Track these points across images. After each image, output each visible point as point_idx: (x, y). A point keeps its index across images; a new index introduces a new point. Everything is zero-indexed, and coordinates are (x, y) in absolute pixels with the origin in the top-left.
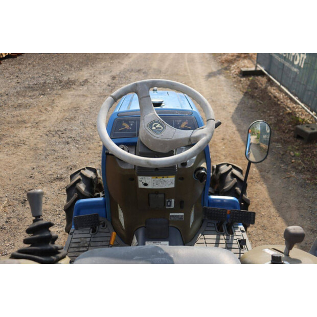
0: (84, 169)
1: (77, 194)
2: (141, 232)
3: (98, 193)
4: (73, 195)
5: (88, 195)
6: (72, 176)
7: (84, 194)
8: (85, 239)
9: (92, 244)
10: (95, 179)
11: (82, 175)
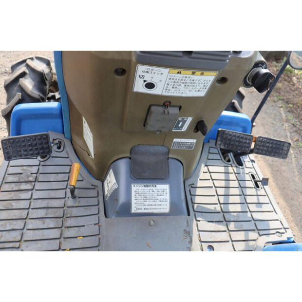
0: (32, 59)
1: (20, 94)
2: (123, 166)
3: (52, 94)
4: (15, 95)
5: (37, 97)
6: (14, 68)
7: (30, 94)
8: (29, 168)
9: (41, 178)
10: (47, 74)
11: (28, 66)
